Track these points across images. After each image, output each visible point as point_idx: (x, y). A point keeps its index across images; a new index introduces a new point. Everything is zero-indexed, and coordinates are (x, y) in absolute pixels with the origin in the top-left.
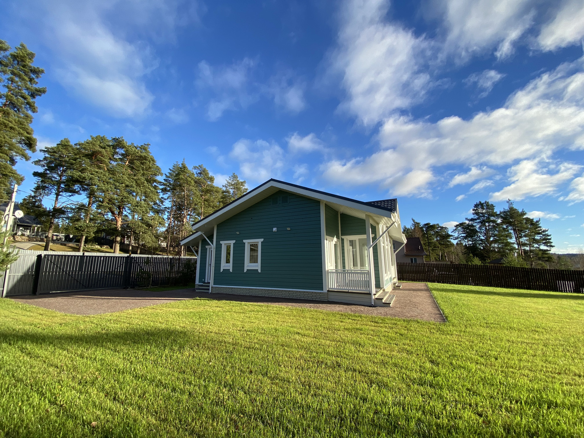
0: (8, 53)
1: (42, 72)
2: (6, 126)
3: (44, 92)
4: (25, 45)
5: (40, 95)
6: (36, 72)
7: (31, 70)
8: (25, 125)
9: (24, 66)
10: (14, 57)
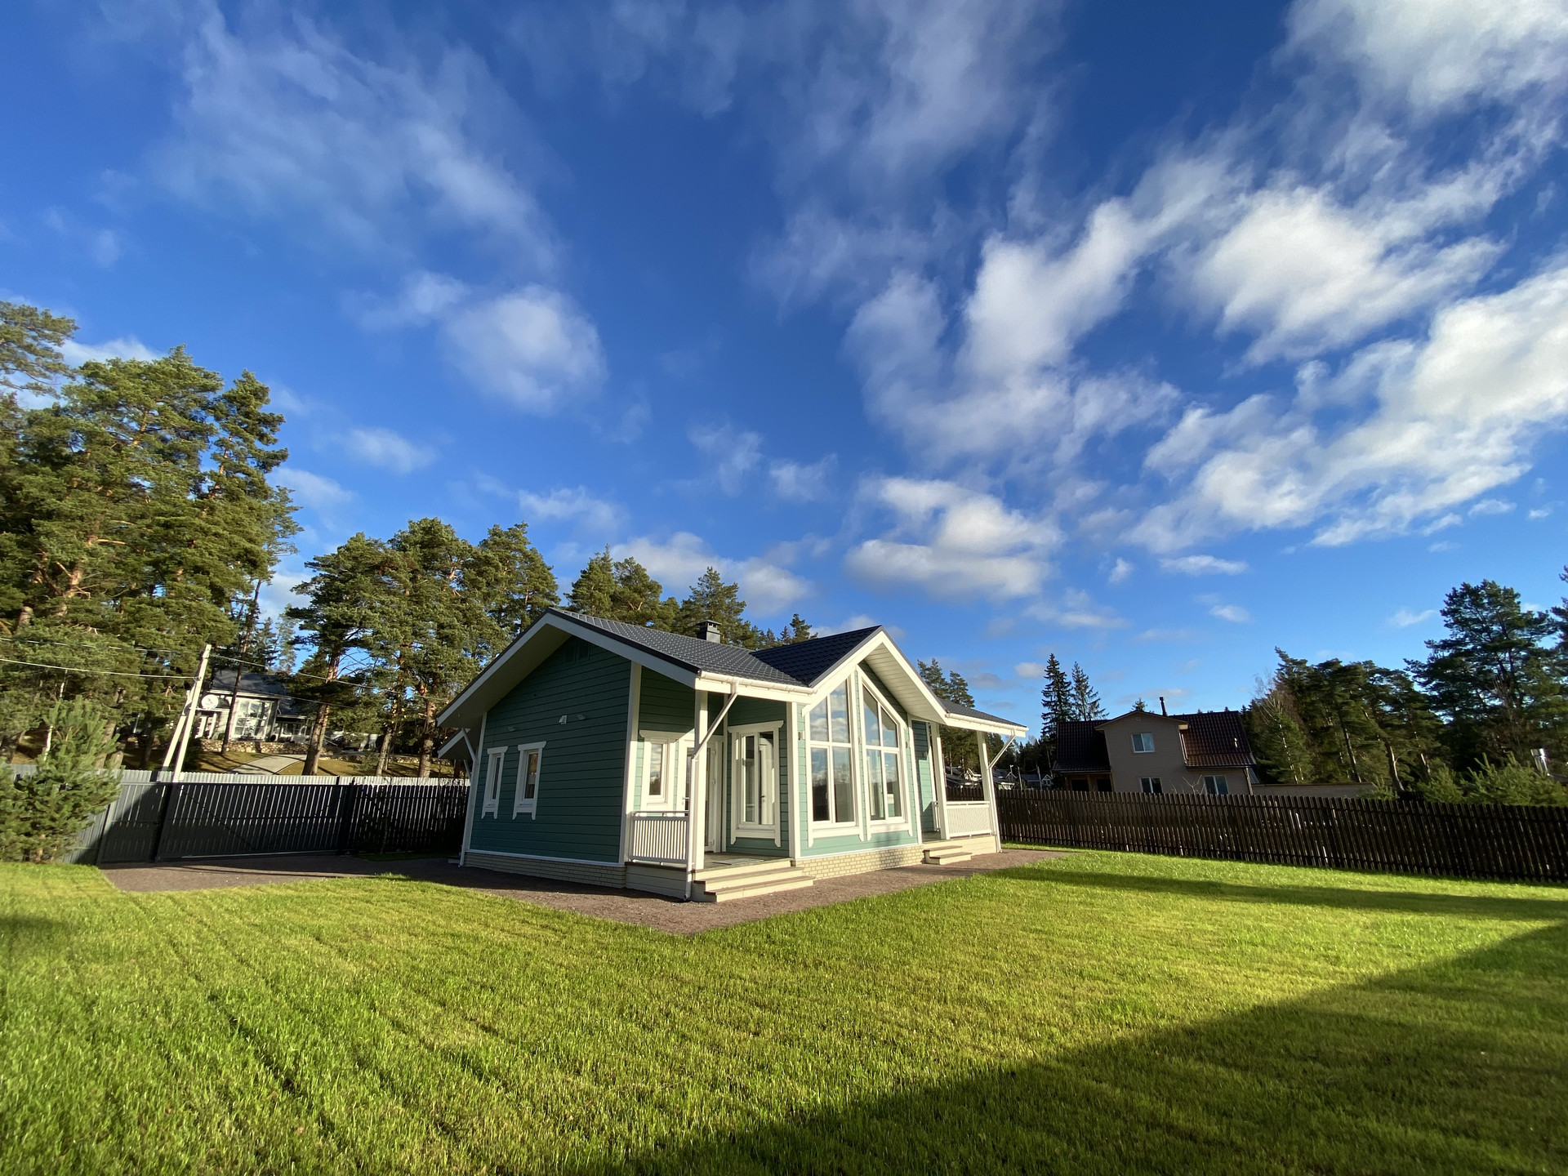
0: (219, 393)
1: (280, 420)
2: (206, 533)
3: (284, 457)
4: (251, 374)
5: (278, 464)
6: (271, 422)
7: (259, 420)
8: (245, 527)
9: (247, 415)
10: (230, 399)
